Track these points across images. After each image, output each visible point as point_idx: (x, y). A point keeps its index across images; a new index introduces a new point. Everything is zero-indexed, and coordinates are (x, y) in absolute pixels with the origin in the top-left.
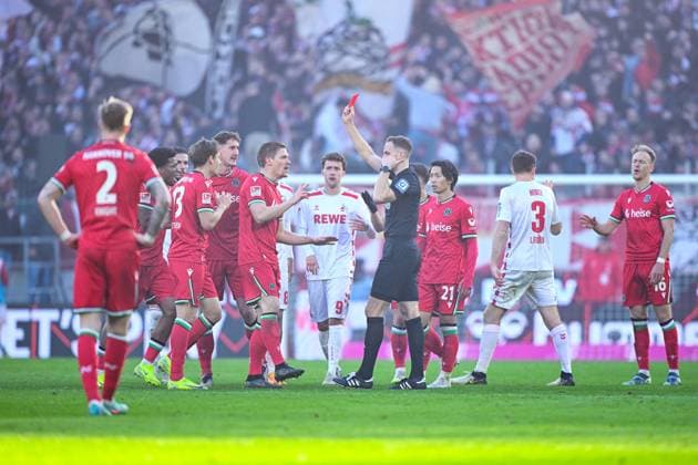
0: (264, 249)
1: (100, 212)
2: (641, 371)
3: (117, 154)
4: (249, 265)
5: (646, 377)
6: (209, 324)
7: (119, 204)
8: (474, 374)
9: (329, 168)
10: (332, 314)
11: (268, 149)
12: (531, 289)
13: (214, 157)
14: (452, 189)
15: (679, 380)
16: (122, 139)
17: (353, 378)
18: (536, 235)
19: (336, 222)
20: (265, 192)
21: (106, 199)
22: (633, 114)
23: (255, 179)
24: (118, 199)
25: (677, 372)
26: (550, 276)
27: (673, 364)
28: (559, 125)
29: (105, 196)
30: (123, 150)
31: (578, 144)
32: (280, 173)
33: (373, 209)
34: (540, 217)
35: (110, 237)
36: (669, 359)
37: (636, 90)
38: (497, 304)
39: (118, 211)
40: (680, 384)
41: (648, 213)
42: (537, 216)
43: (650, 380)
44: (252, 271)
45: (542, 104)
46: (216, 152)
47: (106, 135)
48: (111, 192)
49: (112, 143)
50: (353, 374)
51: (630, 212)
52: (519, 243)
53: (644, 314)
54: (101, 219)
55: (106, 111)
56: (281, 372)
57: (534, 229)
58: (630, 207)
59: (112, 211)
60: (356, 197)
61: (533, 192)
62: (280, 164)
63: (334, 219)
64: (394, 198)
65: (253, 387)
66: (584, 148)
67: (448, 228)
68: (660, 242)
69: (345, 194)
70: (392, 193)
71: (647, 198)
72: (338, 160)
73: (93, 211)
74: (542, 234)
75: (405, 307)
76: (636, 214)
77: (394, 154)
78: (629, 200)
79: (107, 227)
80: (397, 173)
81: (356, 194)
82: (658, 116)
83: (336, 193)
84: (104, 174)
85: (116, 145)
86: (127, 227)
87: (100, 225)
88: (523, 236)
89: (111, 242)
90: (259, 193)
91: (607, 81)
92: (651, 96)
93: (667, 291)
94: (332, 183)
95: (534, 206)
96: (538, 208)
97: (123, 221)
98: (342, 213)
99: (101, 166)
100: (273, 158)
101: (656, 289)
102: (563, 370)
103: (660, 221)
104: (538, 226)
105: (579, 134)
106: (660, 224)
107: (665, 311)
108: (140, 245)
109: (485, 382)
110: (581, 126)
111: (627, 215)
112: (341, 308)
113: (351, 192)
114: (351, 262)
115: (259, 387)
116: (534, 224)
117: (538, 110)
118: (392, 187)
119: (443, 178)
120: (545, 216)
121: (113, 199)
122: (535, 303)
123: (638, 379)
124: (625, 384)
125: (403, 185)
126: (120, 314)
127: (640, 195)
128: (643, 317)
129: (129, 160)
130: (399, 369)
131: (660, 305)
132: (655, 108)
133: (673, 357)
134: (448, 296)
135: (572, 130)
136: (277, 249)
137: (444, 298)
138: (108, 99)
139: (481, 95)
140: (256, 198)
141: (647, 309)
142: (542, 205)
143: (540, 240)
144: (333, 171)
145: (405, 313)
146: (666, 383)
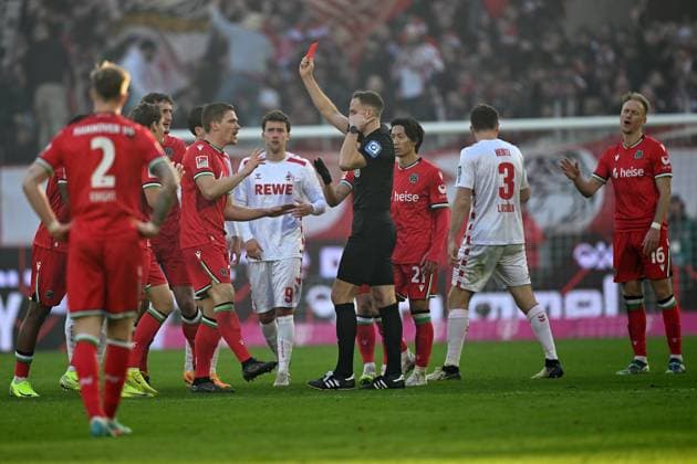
0: (210, 229)
1: (96, 197)
2: (637, 358)
3: (115, 129)
4: (195, 249)
5: (643, 365)
6: (161, 317)
7: (117, 188)
8: (444, 369)
9: (271, 130)
10: (280, 303)
11: (213, 111)
12: (499, 267)
13: (157, 124)
14: (416, 151)
15: (682, 367)
16: (118, 111)
17: (331, 378)
18: (505, 202)
19: (281, 192)
20: (212, 163)
21: (103, 181)
22: (485, 47)
23: (200, 148)
24: (117, 182)
25: (680, 357)
26: (520, 251)
27: (675, 348)
28: (405, 63)
29: (101, 178)
30: (122, 125)
31: (427, 85)
32: (228, 139)
33: (326, 178)
34: (509, 180)
35: (108, 226)
36: (670, 343)
37: (485, 19)
38: (462, 286)
39: (117, 196)
40: (684, 372)
41: (640, 172)
42: (506, 180)
43: (647, 367)
44: (199, 256)
45: (374, 38)
46: (160, 117)
47: (100, 107)
48: (109, 173)
49: (109, 116)
50: (330, 373)
51: (618, 171)
52: (485, 212)
53: (639, 290)
54: (98, 205)
55: (100, 77)
56: (251, 369)
57: (502, 195)
58: (619, 165)
59: (111, 196)
60: (304, 164)
61: (500, 152)
62: (228, 130)
63: (278, 189)
64: (365, 164)
65: (200, 391)
66: (434, 90)
67: (415, 197)
68: (655, 206)
69: (291, 160)
70: (361, 157)
71: (638, 155)
72: (281, 120)
73: (88, 196)
74: (511, 201)
75: (379, 293)
76: (626, 173)
77: (360, 112)
78: (617, 158)
79: (104, 215)
80: (367, 134)
81: (305, 160)
82: (515, 48)
83: (281, 159)
84: (100, 153)
85: (112, 119)
86: (127, 214)
87: (97, 212)
88: (489, 206)
89: (111, 231)
90: (206, 164)
91: (451, 10)
92: (503, 26)
93: (665, 263)
94: (275, 147)
95: (502, 167)
96: (506, 170)
97: (123, 207)
98: (289, 183)
99: (96, 143)
100: (220, 121)
101: (654, 261)
102: (547, 357)
103: (654, 180)
104: (506, 191)
105: (429, 74)
106: (655, 183)
107: (665, 286)
108: (142, 235)
109: (459, 377)
110: (430, 64)
111: (616, 175)
112: (291, 296)
113: (298, 158)
114: (300, 239)
115: (209, 392)
116: (502, 189)
117: (372, 46)
118: (362, 150)
119: (406, 139)
120: (515, 180)
121: (110, 182)
122: (505, 283)
123: (633, 367)
124: (620, 373)
125: (374, 148)
126: (120, 316)
127: (630, 151)
128: (636, 294)
129: (128, 136)
130: (366, 366)
131: (659, 279)
132: (509, 40)
133: (675, 340)
134: (420, 278)
135: (419, 69)
136: (226, 229)
137: (414, 280)
138: (101, 64)
139: (304, 30)
140: (204, 170)
141: (643, 284)
142: (510, 167)
143: (509, 208)
144: (276, 134)
145: (379, 299)
146: (669, 371)
